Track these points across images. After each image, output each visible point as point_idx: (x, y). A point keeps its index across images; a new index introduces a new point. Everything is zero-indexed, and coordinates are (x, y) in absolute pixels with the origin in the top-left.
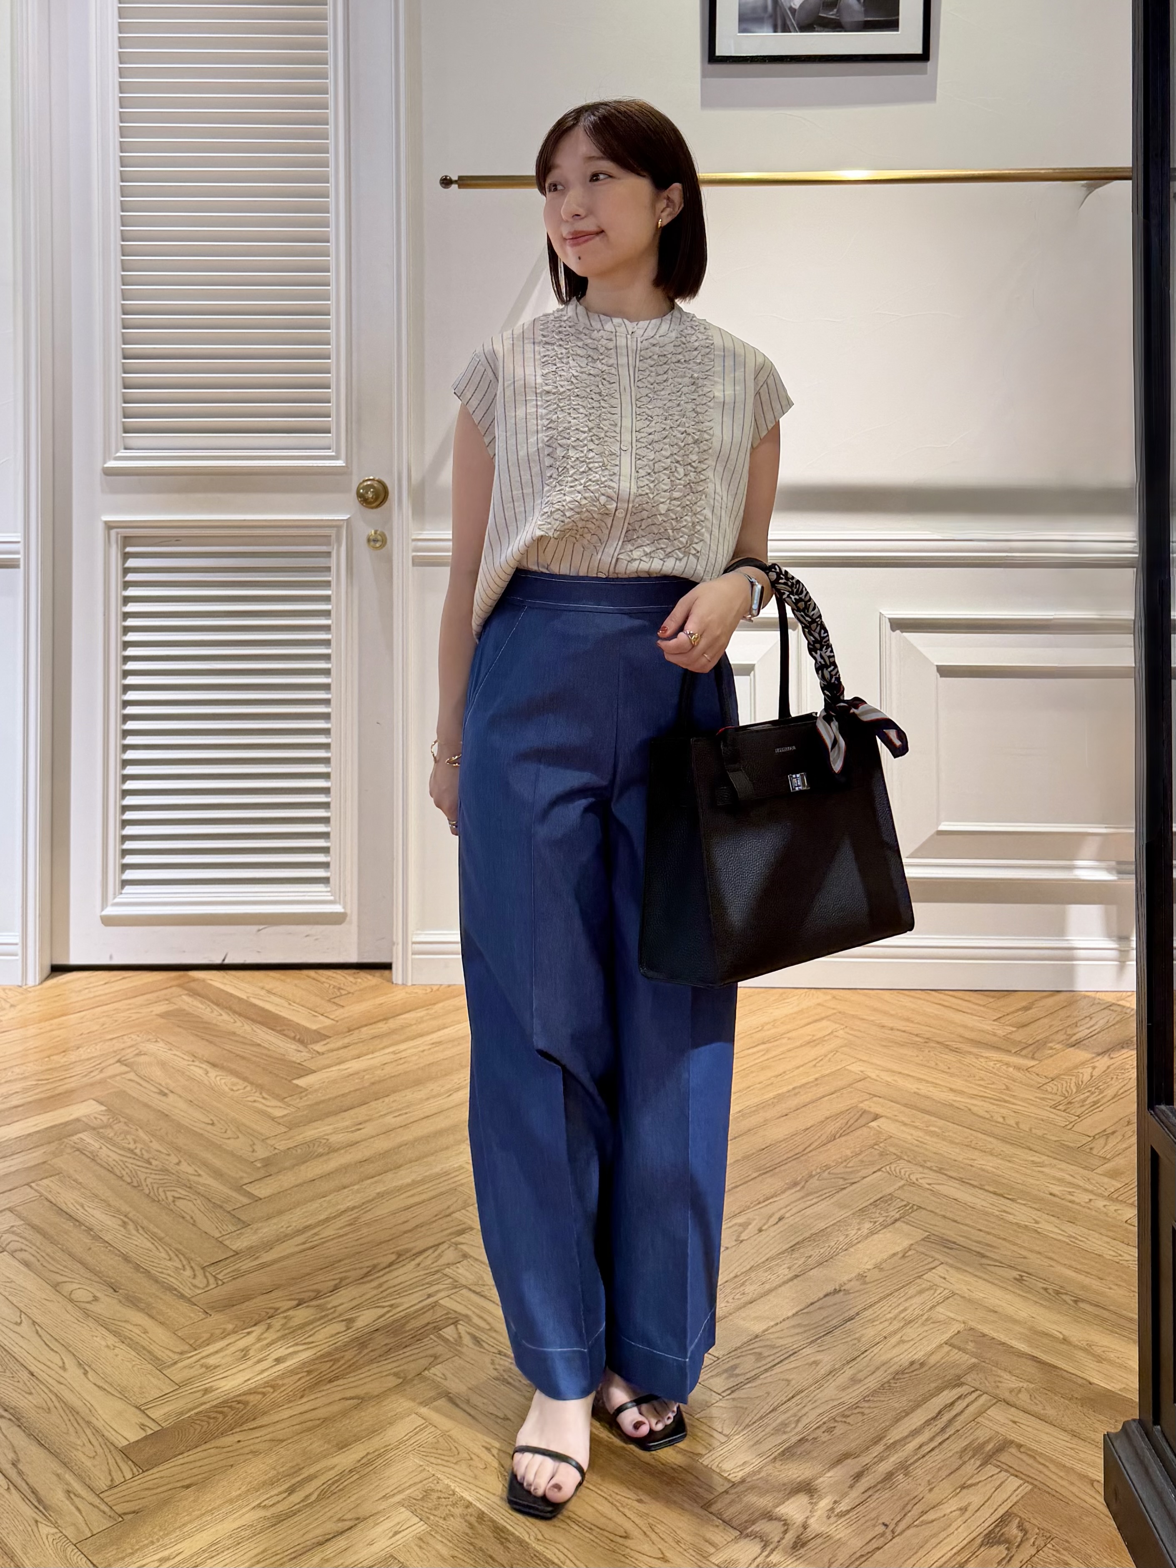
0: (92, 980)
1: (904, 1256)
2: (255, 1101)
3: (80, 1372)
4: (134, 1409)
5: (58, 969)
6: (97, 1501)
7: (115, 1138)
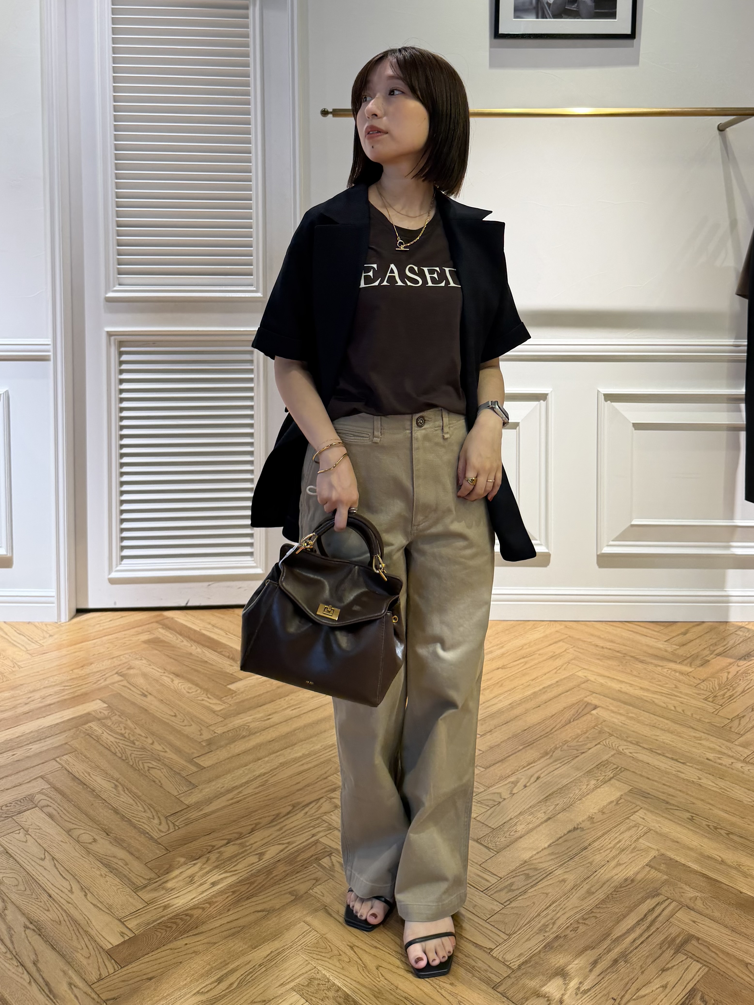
0: (102, 618)
1: (617, 804)
2: (203, 700)
3: (82, 894)
4: (117, 921)
5: (81, 611)
6: (89, 991)
7: (112, 726)
